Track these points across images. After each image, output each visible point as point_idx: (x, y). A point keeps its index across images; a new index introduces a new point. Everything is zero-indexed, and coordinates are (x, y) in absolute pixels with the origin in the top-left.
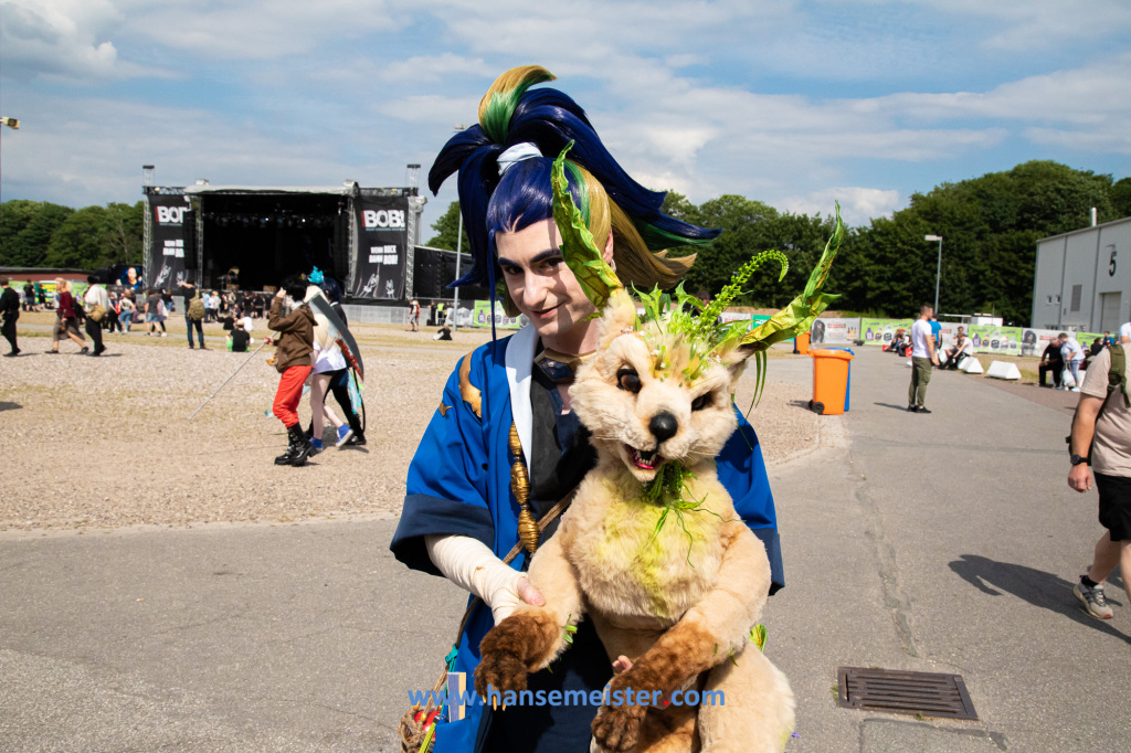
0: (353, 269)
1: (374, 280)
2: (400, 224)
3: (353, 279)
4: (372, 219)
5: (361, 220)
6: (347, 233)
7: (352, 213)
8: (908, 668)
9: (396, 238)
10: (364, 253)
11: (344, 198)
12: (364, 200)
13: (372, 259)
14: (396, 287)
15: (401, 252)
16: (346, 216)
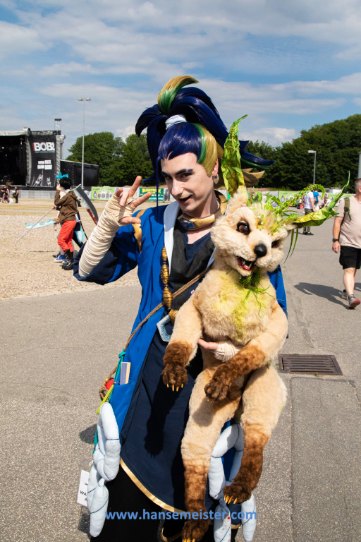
0: (30, 172)
1: (41, 177)
2: (52, 149)
3: (30, 177)
4: (38, 147)
5: (32, 148)
6: (25, 154)
7: (28, 144)
8: (310, 353)
9: (51, 156)
10: (35, 164)
11: (23, 137)
12: (33, 137)
13: (39, 167)
14: (52, 181)
15: (53, 163)
16: (25, 145)
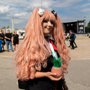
0: (78, 30)
1: (80, 31)
2: (83, 24)
3: (78, 31)
4: (80, 24)
5: (78, 24)
6: (77, 26)
7: (77, 23)
9: (83, 26)
10: (79, 28)
11: (76, 22)
12: (79, 22)
13: (80, 29)
14: (83, 32)
15: (83, 28)
16: (77, 24)
